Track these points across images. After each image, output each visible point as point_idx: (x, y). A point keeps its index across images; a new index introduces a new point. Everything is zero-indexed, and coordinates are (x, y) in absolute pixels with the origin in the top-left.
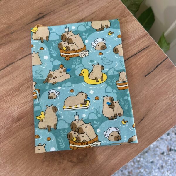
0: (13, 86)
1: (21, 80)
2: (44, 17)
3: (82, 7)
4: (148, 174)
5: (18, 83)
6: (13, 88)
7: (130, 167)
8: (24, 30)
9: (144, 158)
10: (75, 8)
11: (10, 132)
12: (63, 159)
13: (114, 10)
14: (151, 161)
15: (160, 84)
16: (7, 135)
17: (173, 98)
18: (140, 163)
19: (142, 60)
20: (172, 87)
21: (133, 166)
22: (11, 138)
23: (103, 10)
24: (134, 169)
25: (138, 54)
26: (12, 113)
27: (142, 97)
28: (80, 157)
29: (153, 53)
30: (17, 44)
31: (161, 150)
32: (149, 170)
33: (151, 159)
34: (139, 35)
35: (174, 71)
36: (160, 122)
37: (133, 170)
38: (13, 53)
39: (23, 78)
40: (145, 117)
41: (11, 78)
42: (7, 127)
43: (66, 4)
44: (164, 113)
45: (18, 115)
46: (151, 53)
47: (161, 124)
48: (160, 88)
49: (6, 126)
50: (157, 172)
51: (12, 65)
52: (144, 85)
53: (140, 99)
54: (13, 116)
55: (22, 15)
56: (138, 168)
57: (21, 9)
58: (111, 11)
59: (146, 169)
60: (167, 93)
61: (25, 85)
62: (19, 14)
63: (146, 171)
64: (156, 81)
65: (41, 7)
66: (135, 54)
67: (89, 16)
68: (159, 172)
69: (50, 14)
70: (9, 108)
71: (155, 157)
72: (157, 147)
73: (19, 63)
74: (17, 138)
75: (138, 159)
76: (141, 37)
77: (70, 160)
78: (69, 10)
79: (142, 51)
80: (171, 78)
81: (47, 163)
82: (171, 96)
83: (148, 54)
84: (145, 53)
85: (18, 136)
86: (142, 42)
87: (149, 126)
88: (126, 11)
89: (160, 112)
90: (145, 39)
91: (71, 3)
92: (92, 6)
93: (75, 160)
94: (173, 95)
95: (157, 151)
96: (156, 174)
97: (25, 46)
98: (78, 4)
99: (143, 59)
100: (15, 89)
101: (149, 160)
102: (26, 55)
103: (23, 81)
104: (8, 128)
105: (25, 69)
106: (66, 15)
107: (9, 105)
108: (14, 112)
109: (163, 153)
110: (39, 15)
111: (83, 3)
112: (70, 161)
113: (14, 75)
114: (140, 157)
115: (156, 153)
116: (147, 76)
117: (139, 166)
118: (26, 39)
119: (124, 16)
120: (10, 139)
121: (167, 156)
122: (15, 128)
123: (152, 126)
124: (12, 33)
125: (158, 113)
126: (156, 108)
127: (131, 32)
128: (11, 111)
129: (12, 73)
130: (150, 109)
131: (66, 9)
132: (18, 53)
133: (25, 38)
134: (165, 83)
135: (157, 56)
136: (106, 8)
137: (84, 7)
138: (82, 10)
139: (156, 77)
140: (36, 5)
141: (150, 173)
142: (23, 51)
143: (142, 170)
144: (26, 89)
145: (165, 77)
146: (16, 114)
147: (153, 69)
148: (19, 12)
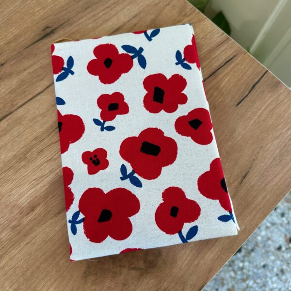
0: (15, 153)
1: (28, 140)
2: (53, 33)
3: (115, 9)
4: (261, 287)
5: (22, 147)
6: (15, 157)
7: (229, 280)
8: (22, 56)
9: (249, 262)
10: (104, 12)
11: (19, 233)
12: (120, 266)
13: (168, 7)
14: (262, 264)
15: (264, 114)
16: (14, 239)
17: (288, 134)
18: (245, 271)
19: (226, 80)
20: (283, 116)
21: (233, 278)
22: (22, 244)
23: (151, 10)
24: (237, 283)
25: (220, 71)
26: (17, 200)
27: (238, 139)
28: (150, 258)
29: (243, 67)
30: (14, 82)
31: (276, 242)
32: (262, 280)
33: (262, 261)
34: (215, 41)
35: (282, 91)
36: (275, 177)
37: (236, 286)
38: (8, 97)
39: (30, 136)
40: (249, 172)
41: (8, 139)
42: (12, 225)
43: (88, 7)
44: (278, 161)
45: (29, 201)
46: (241, 66)
47: (277, 180)
48: (264, 120)
49: (9, 225)
50: (275, 282)
51: (8, 117)
52: (238, 119)
53: (235, 143)
54: (21, 204)
55: (15, 33)
56: (244, 280)
57: (14, 25)
58: (163, 9)
59: (257, 279)
60: (277, 127)
61: (35, 147)
62: (10, 32)
63: (257, 284)
64: (255, 110)
65: (47, 18)
66: (215, 72)
67: (129, 21)
68: (279, 281)
69: (64, 27)
70: (11, 191)
71: (268, 257)
72: (269, 239)
73: (21, 112)
74: (33, 241)
75: (241, 265)
76: (219, 44)
77: (133, 266)
78: (94, 15)
79: (225, 66)
80: (280, 103)
81: (93, 278)
82: (285, 130)
83: (236, 69)
84: (230, 68)
85: (34, 238)
86: (223, 51)
87: (259, 186)
88: (189, 7)
89: (272, 160)
90: (227, 45)
91: (97, 5)
92: (131, 5)
93: (141, 264)
94: (289, 129)
95: (269, 246)
96: (275, 286)
97: (26, 83)
98: (107, 5)
99: (228, 78)
100: (18, 158)
101: (260, 264)
102: (30, 97)
103: (31, 142)
104: (14, 228)
105: (31, 122)
106: (91, 25)
107: (11, 186)
108: (21, 197)
109: (279, 248)
110: (44, 30)
111: (115, 3)
112: (133, 269)
113: (14, 134)
114: (243, 261)
115: (268, 249)
116: (239, 105)
117: (245, 277)
118: (28, 71)
119: (185, 15)
120: (20, 246)
121: (287, 251)
122: (27, 224)
123: (262, 185)
124: (2, 65)
125: (268, 163)
126: (264, 154)
127: (202, 38)
128: (16, 197)
129: (10, 130)
130: (254, 157)
131: (90, 15)
132: (17, 96)
133: (25, 70)
134: (271, 111)
135: (250, 70)
136: (155, 6)
137: (118, 8)
138: (116, 14)
139: (255, 104)
140: (38, 15)
141: (265, 285)
142: (25, 92)
143: (251, 283)
144: (38, 155)
145: (269, 102)
146: (25, 200)
147: (247, 93)
148: (11, 30)
